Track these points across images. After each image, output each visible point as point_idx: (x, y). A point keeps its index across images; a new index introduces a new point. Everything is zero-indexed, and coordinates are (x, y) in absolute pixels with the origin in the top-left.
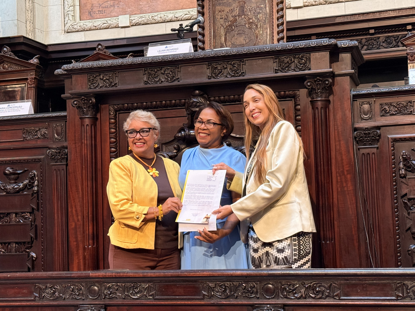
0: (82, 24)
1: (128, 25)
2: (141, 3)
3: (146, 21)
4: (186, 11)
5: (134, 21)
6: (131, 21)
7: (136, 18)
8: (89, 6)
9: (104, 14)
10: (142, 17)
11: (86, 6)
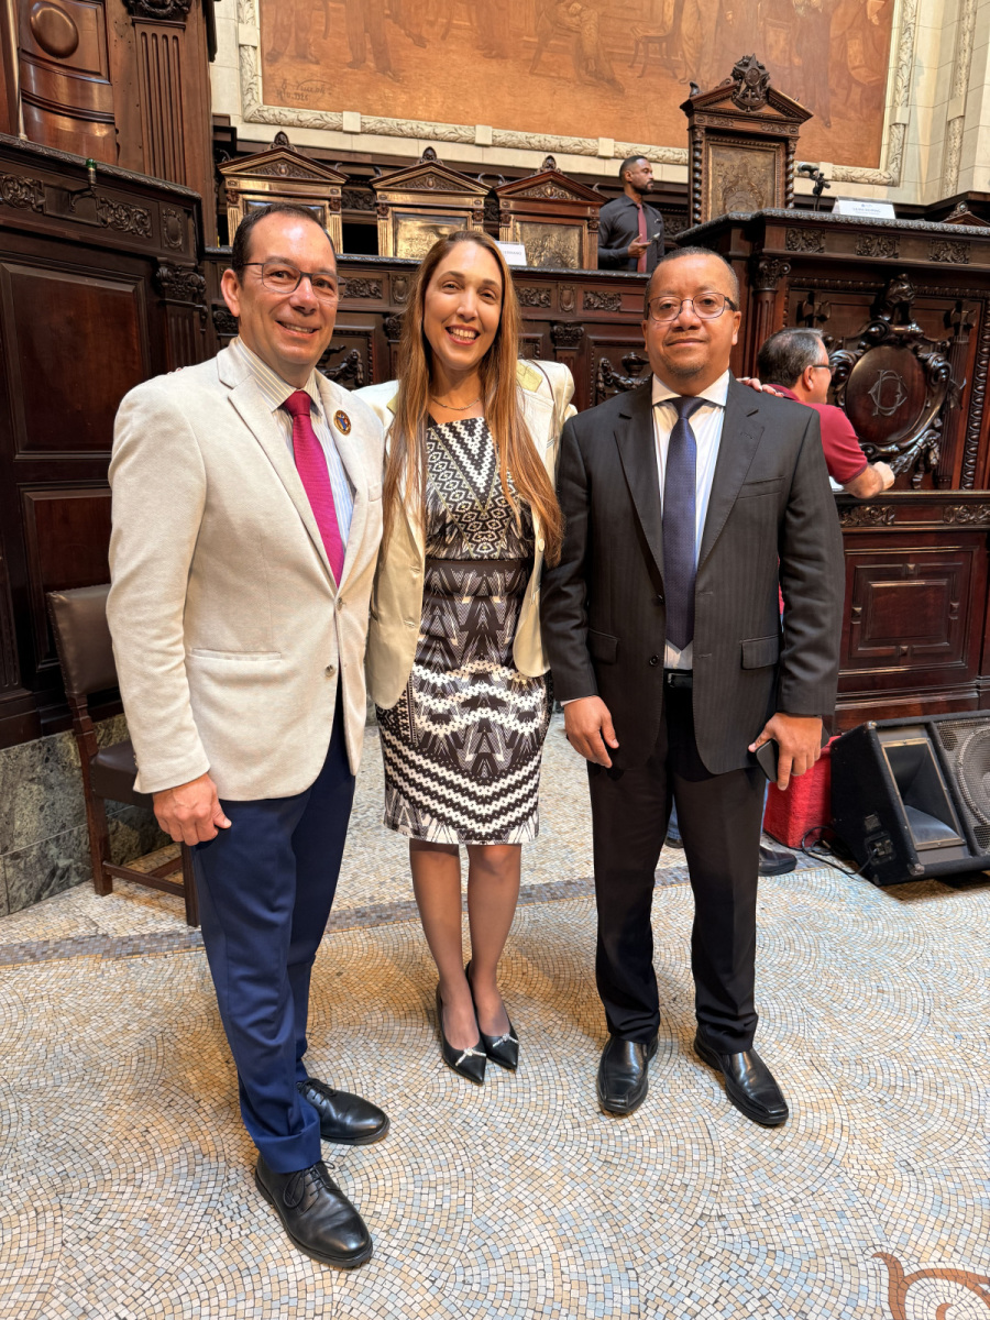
0: (277, 112)
1: (359, 130)
2: (369, 97)
3: (387, 130)
4: (451, 127)
5: (367, 126)
6: (362, 126)
7: (372, 122)
8: (278, 82)
9: (306, 102)
10: (382, 122)
11: (273, 80)
